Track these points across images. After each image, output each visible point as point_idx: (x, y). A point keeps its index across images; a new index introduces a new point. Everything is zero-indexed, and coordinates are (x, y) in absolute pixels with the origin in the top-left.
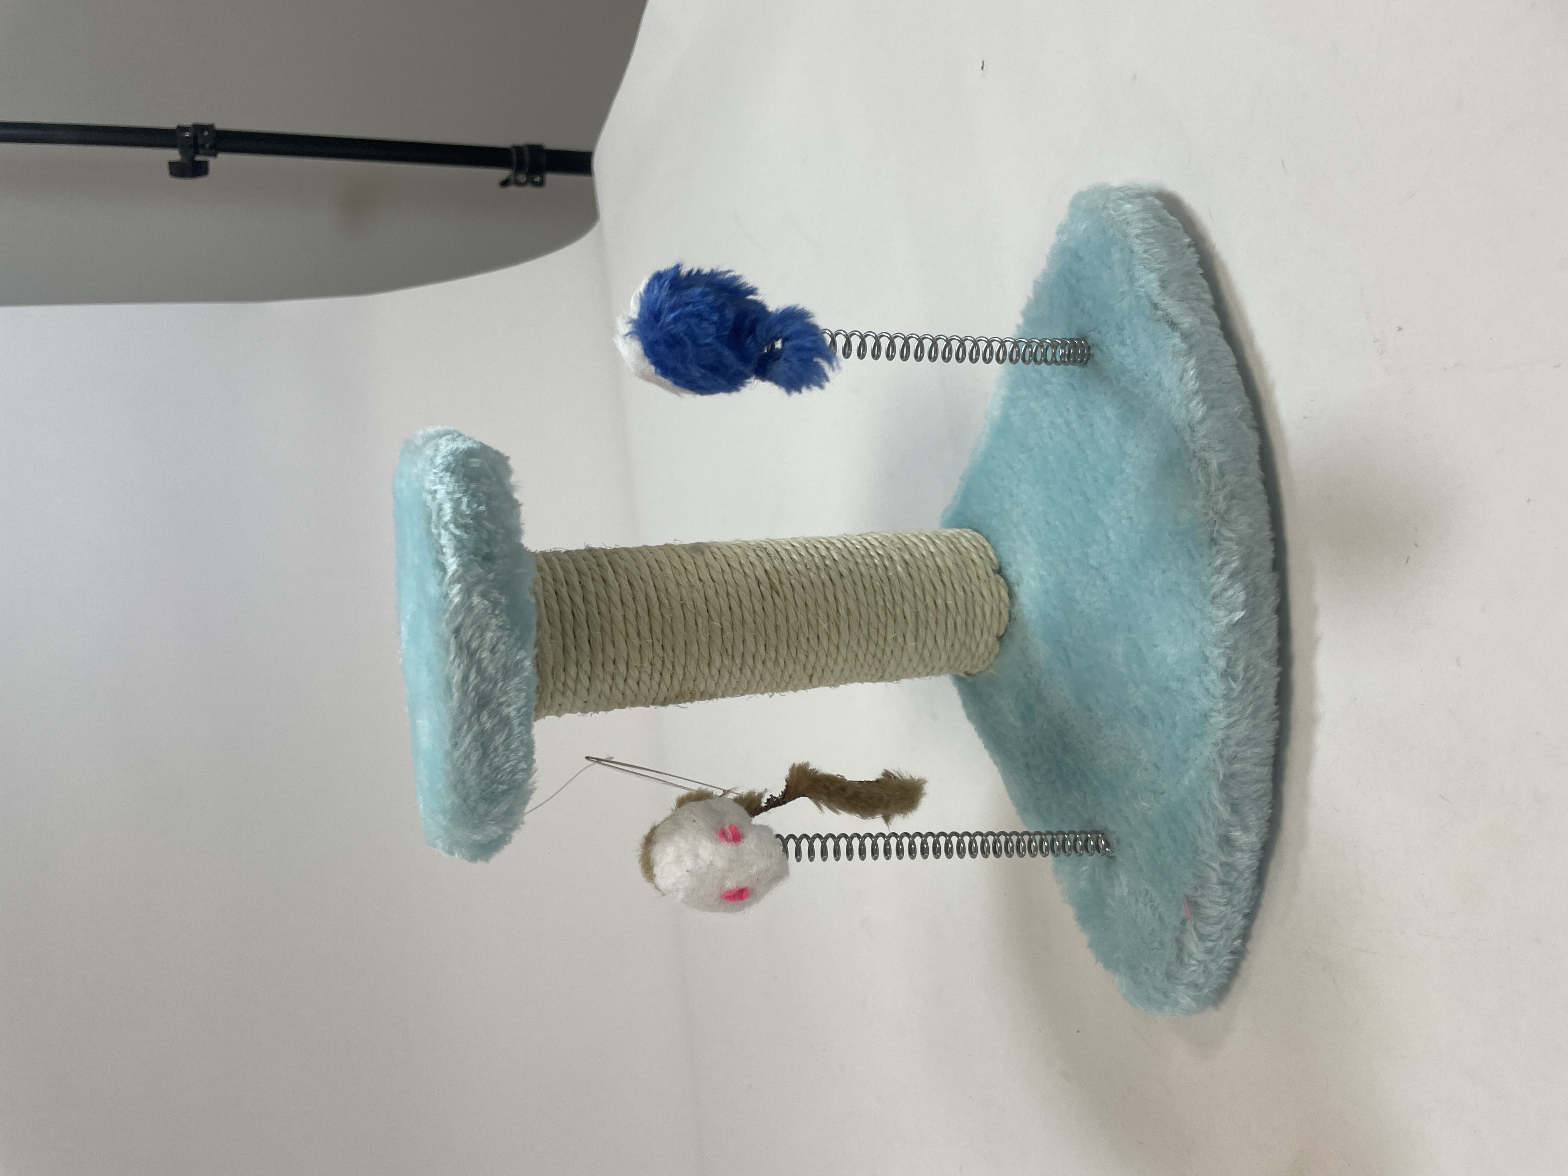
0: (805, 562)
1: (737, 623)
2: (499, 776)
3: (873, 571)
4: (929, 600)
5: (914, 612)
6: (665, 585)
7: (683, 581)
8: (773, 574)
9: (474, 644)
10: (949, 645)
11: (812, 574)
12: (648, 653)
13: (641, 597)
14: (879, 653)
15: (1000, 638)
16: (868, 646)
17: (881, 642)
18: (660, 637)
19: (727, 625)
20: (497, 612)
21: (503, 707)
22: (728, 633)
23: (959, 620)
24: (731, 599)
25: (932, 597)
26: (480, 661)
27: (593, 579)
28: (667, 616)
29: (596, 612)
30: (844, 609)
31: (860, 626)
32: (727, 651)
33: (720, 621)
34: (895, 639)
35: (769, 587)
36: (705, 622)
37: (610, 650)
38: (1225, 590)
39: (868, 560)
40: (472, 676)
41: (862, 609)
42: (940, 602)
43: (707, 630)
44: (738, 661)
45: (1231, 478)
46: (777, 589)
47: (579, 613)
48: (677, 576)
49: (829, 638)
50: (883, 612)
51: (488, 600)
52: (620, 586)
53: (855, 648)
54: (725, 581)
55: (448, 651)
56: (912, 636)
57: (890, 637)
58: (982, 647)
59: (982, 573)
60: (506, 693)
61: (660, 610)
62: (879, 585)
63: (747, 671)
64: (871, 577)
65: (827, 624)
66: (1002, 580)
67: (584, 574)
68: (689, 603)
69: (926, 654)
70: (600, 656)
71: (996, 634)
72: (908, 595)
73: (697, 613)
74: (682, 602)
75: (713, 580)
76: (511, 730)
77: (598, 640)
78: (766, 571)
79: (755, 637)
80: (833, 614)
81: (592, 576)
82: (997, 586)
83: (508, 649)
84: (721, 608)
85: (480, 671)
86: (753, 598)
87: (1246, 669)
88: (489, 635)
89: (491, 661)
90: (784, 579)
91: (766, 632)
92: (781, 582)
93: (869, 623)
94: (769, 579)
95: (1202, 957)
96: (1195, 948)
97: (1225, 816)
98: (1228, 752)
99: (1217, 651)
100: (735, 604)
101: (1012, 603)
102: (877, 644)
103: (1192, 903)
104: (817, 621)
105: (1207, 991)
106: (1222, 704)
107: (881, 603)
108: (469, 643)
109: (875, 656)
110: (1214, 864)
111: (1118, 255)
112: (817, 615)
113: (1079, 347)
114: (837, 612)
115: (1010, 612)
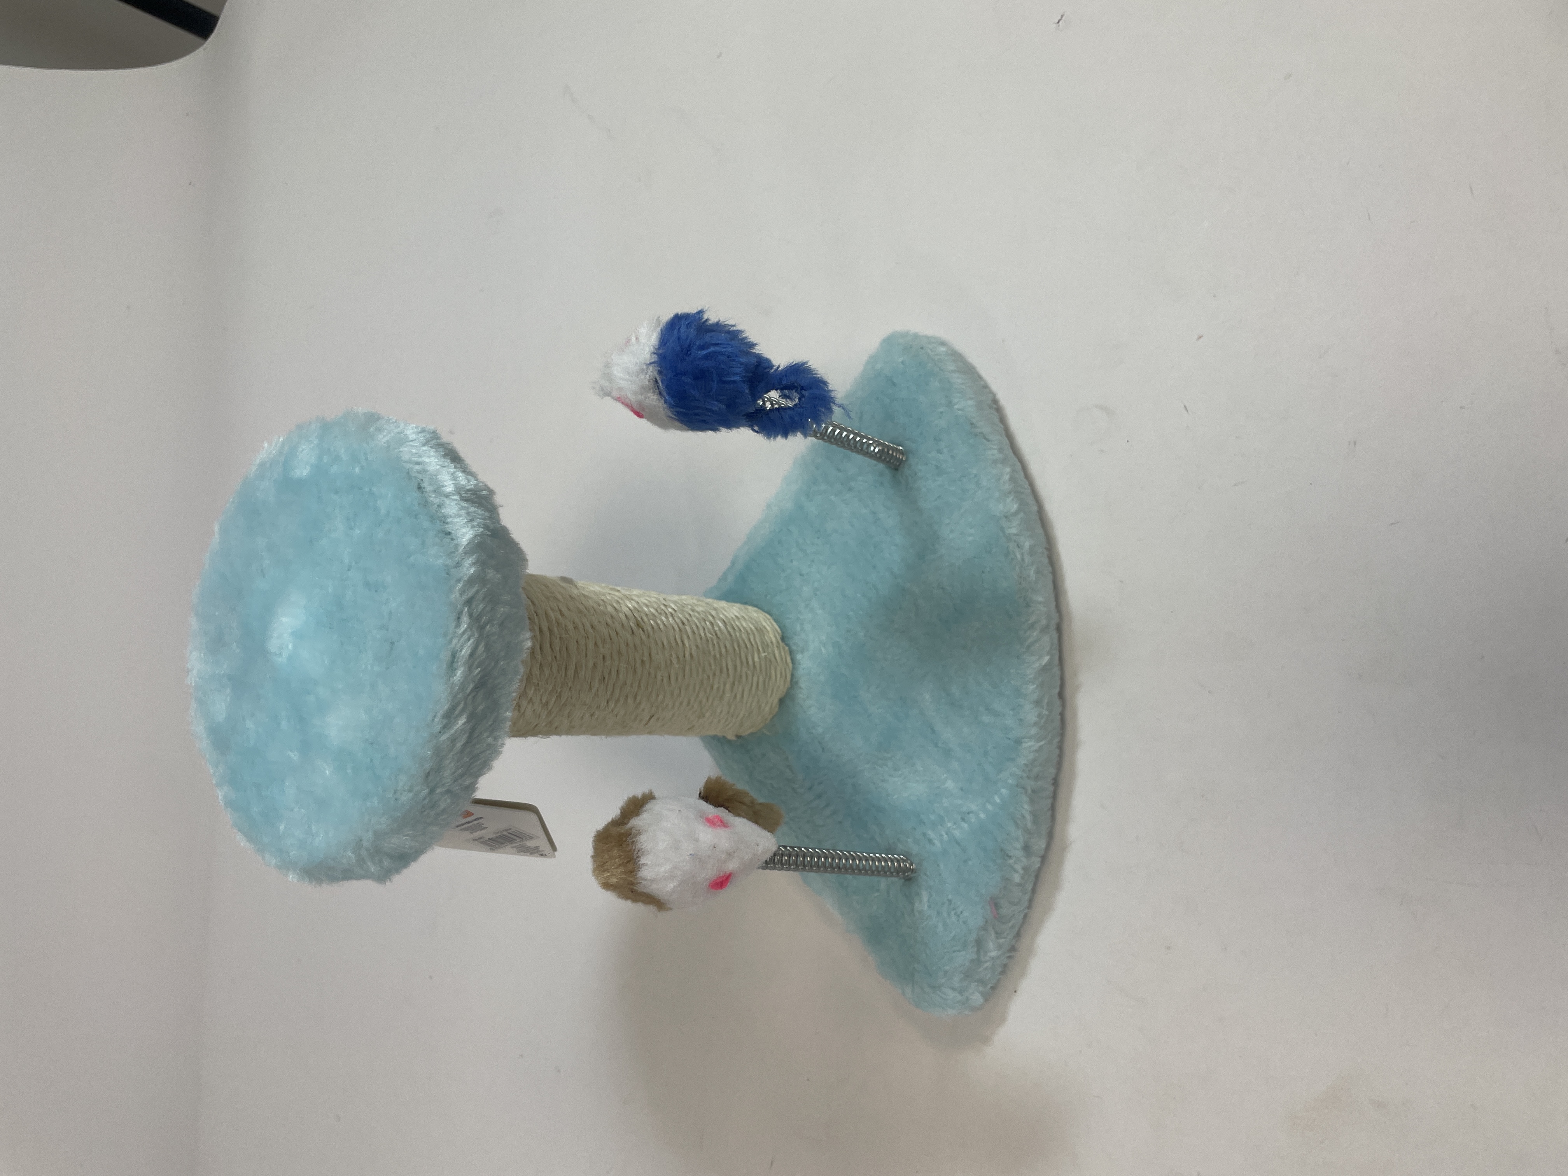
0: (654, 606)
3: (703, 623)
4: (743, 656)
5: (734, 665)
9: (486, 617)
10: (749, 701)
11: (663, 618)
14: (704, 701)
15: (780, 701)
16: (699, 692)
23: (761, 680)
25: (744, 652)
26: (489, 635)
30: (689, 654)
31: (698, 671)
34: (718, 688)
35: (636, 623)
38: (1037, 641)
40: (479, 651)
42: (750, 660)
45: (1035, 561)
46: (642, 626)
49: (677, 679)
50: (714, 661)
53: (691, 692)
55: (460, 621)
56: (730, 687)
57: (715, 687)
58: (767, 709)
59: (774, 640)
62: (710, 636)
63: (612, 704)
64: (703, 628)
66: (787, 648)
71: (780, 696)
72: (730, 649)
79: (626, 668)
80: (681, 656)
82: (784, 652)
86: (626, 632)
90: (645, 619)
91: (634, 667)
92: (643, 621)
93: (704, 670)
95: (994, 954)
96: (991, 945)
97: (1029, 825)
98: (1036, 770)
99: (1032, 687)
100: (613, 634)
101: (794, 668)
102: (706, 692)
103: (995, 904)
104: (671, 662)
105: (989, 986)
106: (1033, 731)
107: (713, 653)
108: (480, 616)
109: (701, 702)
110: (1018, 867)
111: (937, 384)
112: (671, 656)
113: (894, 449)
114: (684, 656)
115: (792, 675)
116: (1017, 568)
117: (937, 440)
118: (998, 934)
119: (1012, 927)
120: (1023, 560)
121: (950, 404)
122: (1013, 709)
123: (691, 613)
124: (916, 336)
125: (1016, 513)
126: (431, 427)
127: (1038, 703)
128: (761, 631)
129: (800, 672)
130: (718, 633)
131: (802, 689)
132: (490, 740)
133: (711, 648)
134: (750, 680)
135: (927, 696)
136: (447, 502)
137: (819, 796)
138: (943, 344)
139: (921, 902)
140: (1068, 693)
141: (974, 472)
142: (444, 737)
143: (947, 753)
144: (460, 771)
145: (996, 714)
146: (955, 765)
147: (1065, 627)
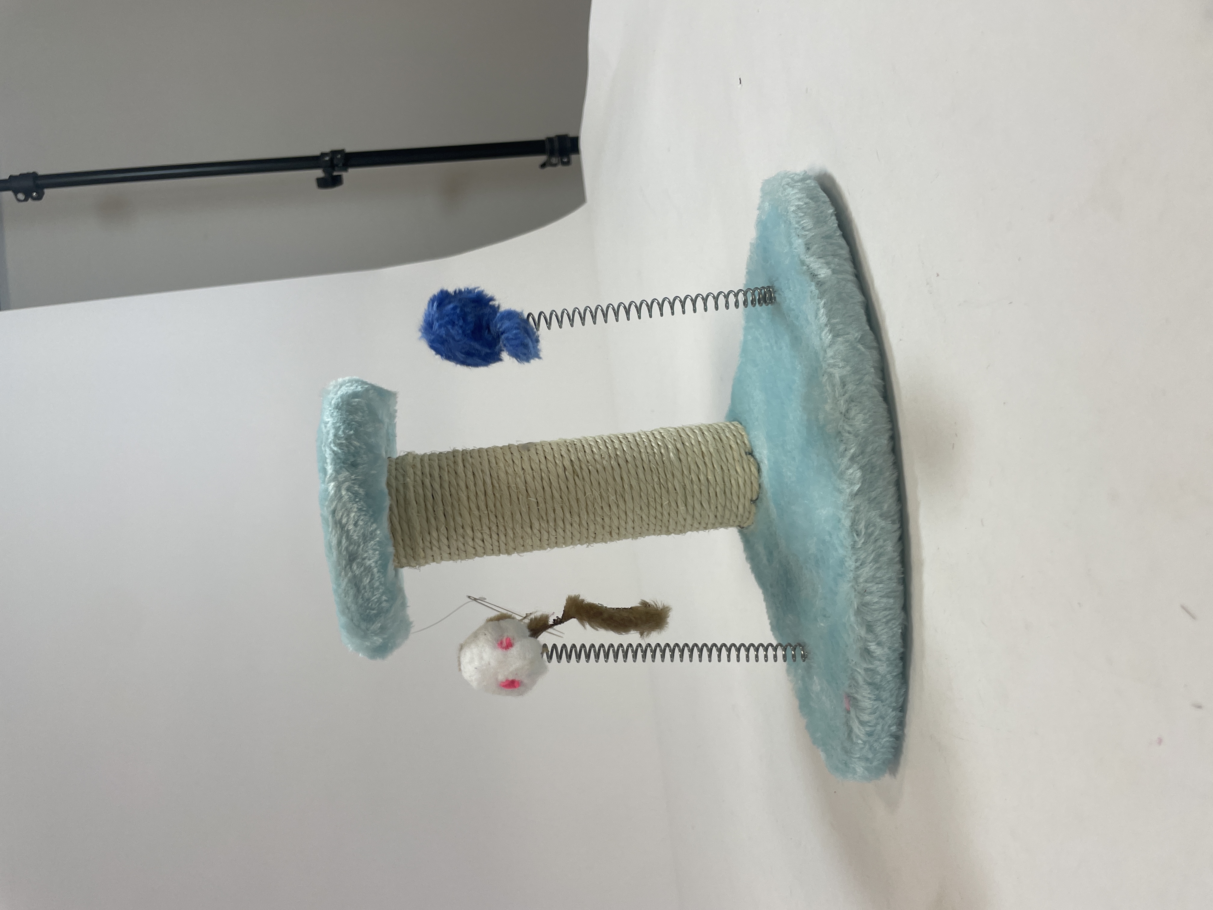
0: (601, 453)
1: (548, 498)
2: (370, 605)
4: (694, 475)
5: (682, 485)
6: (497, 473)
7: (510, 471)
8: (576, 463)
9: (344, 521)
12: (485, 520)
13: (480, 483)
15: (753, 501)
16: (649, 510)
17: (659, 507)
18: (493, 509)
19: (540, 500)
20: (357, 500)
21: (366, 560)
22: (542, 505)
23: (718, 490)
24: (544, 481)
25: (696, 474)
26: (348, 531)
27: (448, 472)
28: (497, 495)
29: (448, 495)
30: (627, 485)
31: (641, 496)
32: (542, 517)
33: (536, 496)
34: (669, 504)
35: (572, 473)
36: (524, 498)
37: (458, 519)
38: (848, 469)
39: (649, 450)
40: (344, 541)
41: (642, 485)
43: (526, 504)
44: (552, 524)
45: (850, 387)
46: (577, 473)
47: (436, 494)
48: (507, 468)
50: (658, 486)
51: (351, 492)
52: (466, 476)
53: (639, 512)
54: (541, 469)
55: (328, 526)
56: (682, 503)
57: (665, 503)
59: (736, 455)
60: (367, 552)
61: (493, 491)
62: (654, 467)
64: (650, 461)
65: (615, 496)
66: (752, 460)
67: (442, 469)
68: (513, 486)
69: (697, 515)
70: (452, 523)
71: (750, 498)
72: (678, 474)
73: (519, 493)
74: (509, 485)
75: (532, 469)
76: (372, 575)
77: (450, 512)
78: (571, 460)
81: (448, 470)
82: (749, 465)
83: (365, 523)
84: (536, 488)
85: (349, 538)
86: (560, 480)
87: (867, 527)
88: (352, 515)
89: (355, 531)
91: (570, 504)
92: (581, 468)
94: (573, 466)
95: (864, 738)
96: (858, 731)
98: (860, 587)
99: (845, 513)
101: (760, 476)
103: (851, 698)
105: (876, 763)
107: (656, 479)
111: (783, 226)
114: (623, 488)
115: (759, 482)
117: (787, 278)
119: (881, 717)
125: (831, 345)
127: (852, 527)
129: (763, 476)
134: (705, 493)
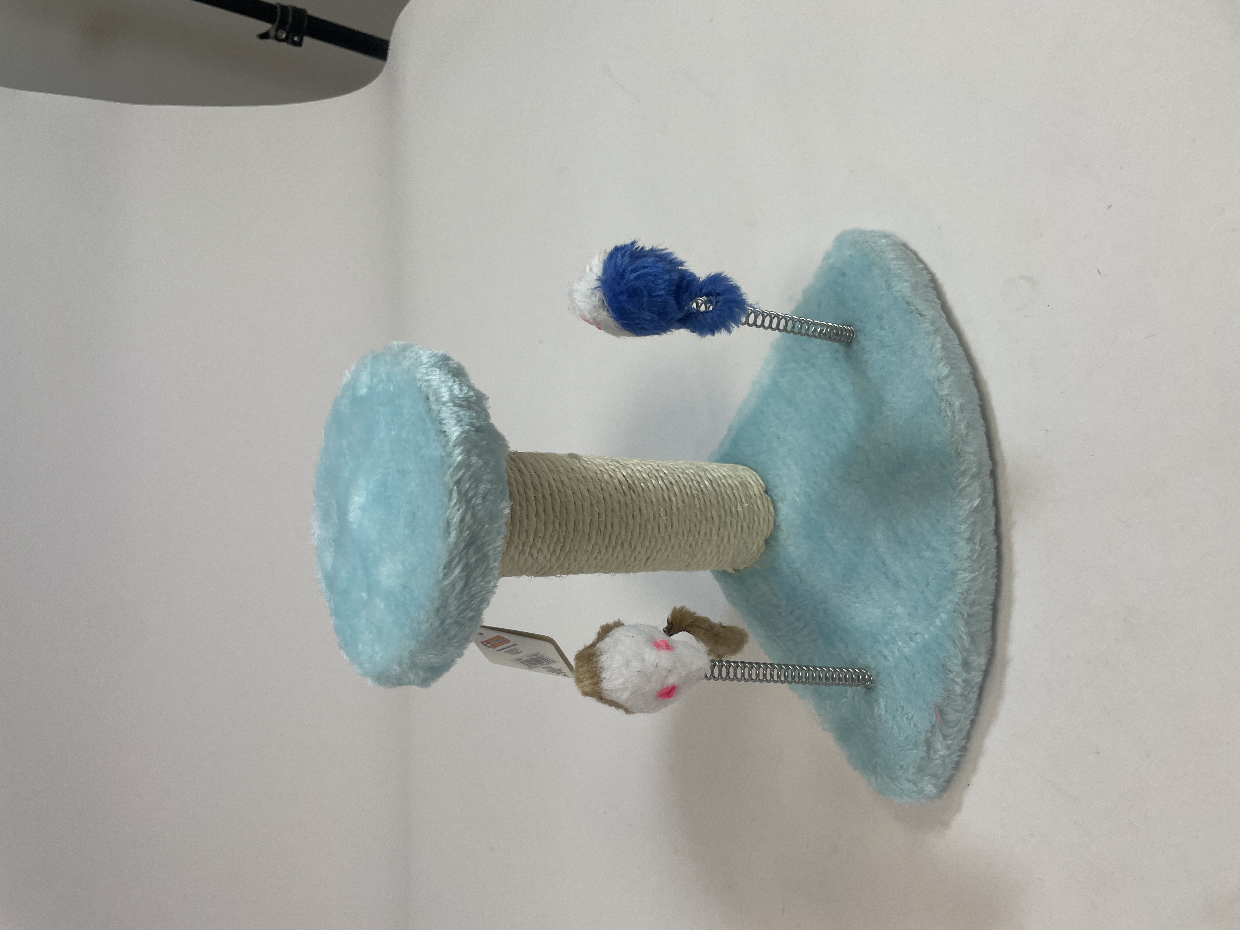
0: (647, 472)
1: (609, 509)
3: (691, 483)
4: (727, 507)
7: (572, 476)
9: (471, 494)
10: (736, 542)
11: (653, 481)
13: (546, 485)
14: (694, 544)
15: (766, 541)
16: (688, 538)
17: (697, 536)
18: (558, 514)
22: (603, 517)
23: (745, 524)
24: (604, 492)
25: (729, 505)
26: (474, 507)
28: (563, 500)
31: (685, 521)
32: (600, 531)
33: (598, 507)
34: (705, 534)
35: (627, 487)
36: (588, 507)
37: (525, 521)
38: (968, 486)
42: (734, 510)
43: (590, 514)
44: (606, 540)
45: (966, 414)
49: (666, 528)
50: (699, 512)
53: (681, 538)
54: (599, 480)
55: (452, 497)
56: (716, 532)
57: (702, 532)
58: (755, 548)
59: (757, 492)
61: (559, 496)
62: (695, 493)
63: (610, 550)
66: (769, 498)
68: (577, 491)
69: (722, 548)
71: (765, 537)
72: (714, 502)
73: (583, 501)
74: (573, 491)
78: (624, 475)
79: (620, 522)
80: (668, 510)
82: (767, 502)
84: (598, 498)
86: (618, 493)
87: (981, 540)
88: (483, 487)
89: (482, 507)
90: (636, 482)
91: (626, 520)
92: (635, 485)
93: (690, 520)
94: (627, 482)
95: (942, 752)
96: (939, 746)
97: (967, 645)
98: (970, 598)
99: (964, 527)
100: (607, 496)
101: (776, 515)
102: (694, 537)
103: (941, 711)
104: (659, 514)
105: (942, 780)
106: (967, 564)
107: (698, 506)
108: (467, 491)
109: (691, 546)
110: (958, 680)
111: (878, 271)
112: (659, 510)
113: (846, 330)
114: (672, 510)
115: (775, 521)
116: (949, 425)
117: (880, 318)
118: (945, 737)
119: (960, 730)
120: (954, 417)
121: (889, 287)
122: (949, 546)
123: (681, 475)
124: (862, 232)
125: (947, 376)
126: (441, 352)
127: (970, 540)
128: (744, 485)
129: (781, 518)
130: (705, 491)
131: (784, 532)
132: (483, 583)
133: (697, 502)
134: (735, 526)
135: (879, 536)
136: (444, 408)
137: (798, 619)
138: (886, 236)
139: (879, 708)
140: (1004, 530)
141: (910, 343)
142: (446, 582)
143: (897, 583)
144: (462, 607)
145: (935, 550)
146: (903, 594)
147: (999, 471)
